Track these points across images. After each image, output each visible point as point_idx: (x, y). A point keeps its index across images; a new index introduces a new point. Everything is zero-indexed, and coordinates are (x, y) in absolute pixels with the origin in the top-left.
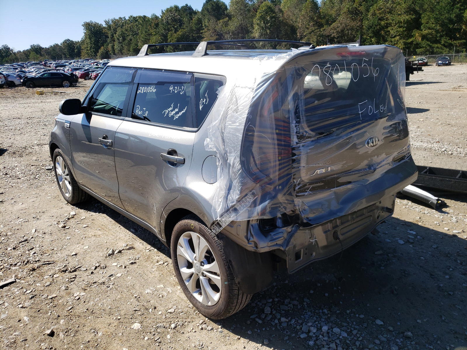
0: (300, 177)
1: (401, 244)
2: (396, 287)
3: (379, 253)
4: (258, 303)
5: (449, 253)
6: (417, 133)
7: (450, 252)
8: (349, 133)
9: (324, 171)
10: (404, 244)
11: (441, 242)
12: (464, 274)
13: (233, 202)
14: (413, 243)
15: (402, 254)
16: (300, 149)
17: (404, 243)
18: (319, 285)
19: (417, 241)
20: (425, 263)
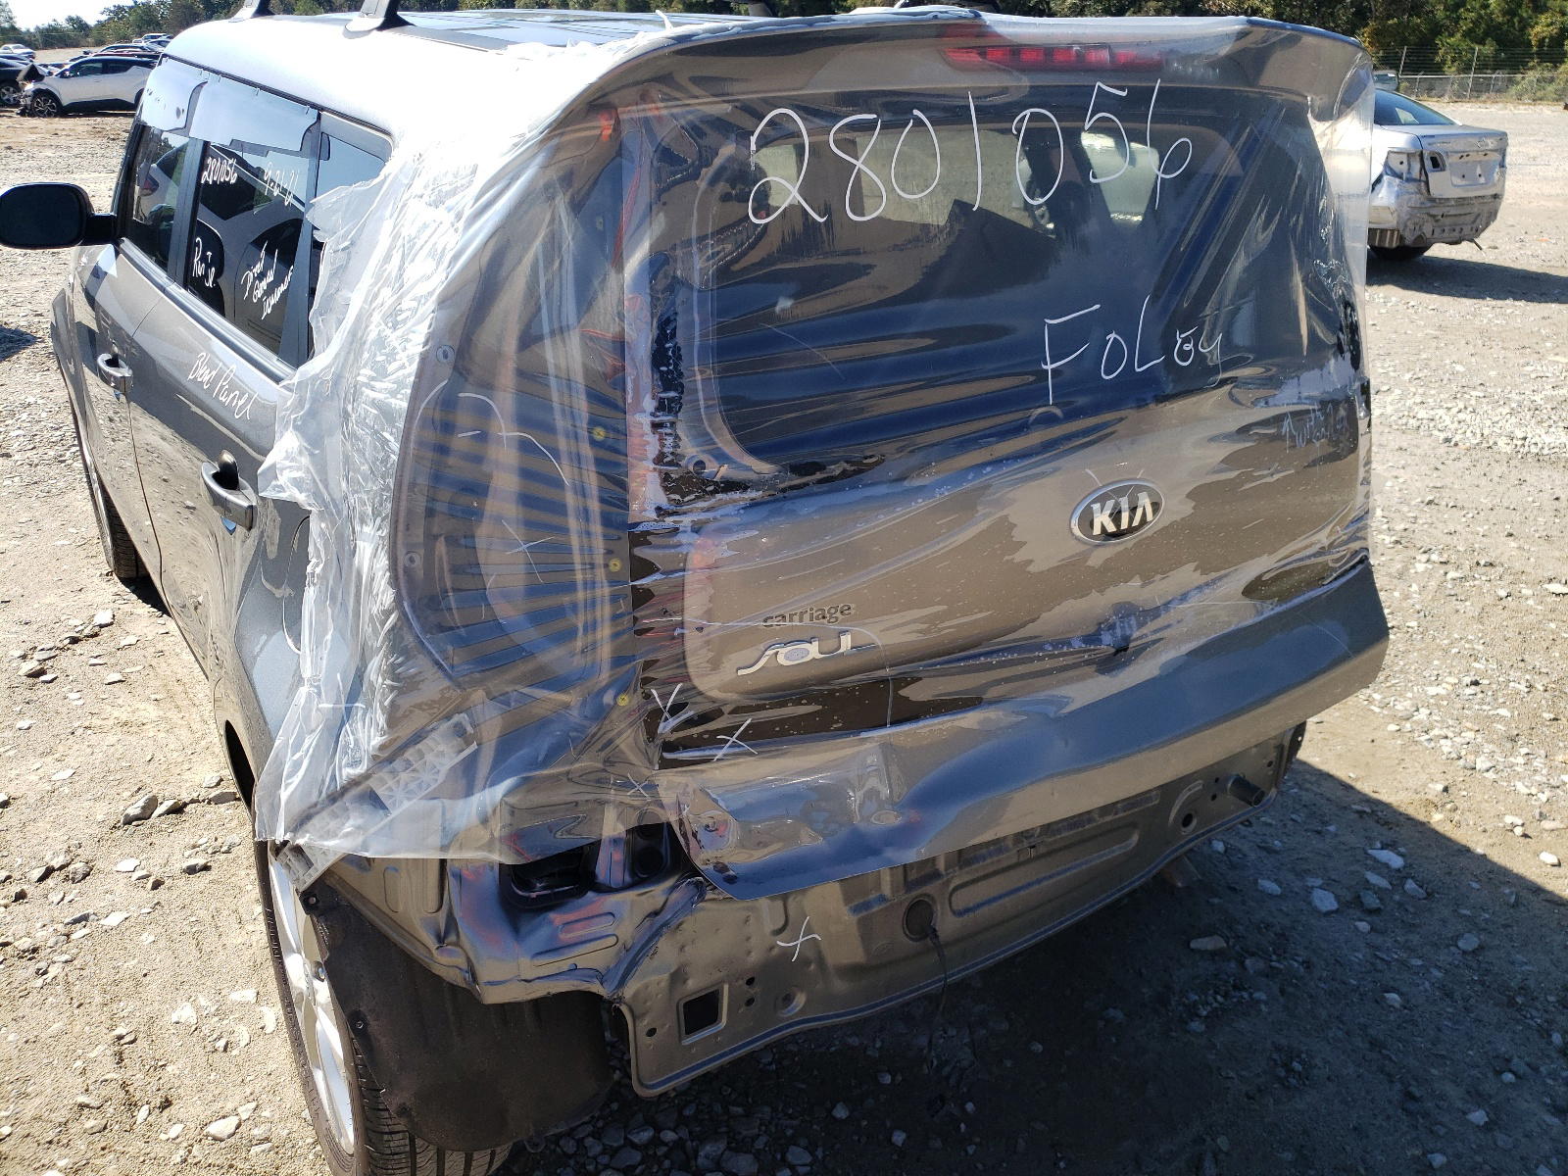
0: (687, 678)
1: (1319, 912)
2: (1222, 1142)
3: (1210, 947)
4: (589, 1141)
5: (1523, 989)
6: (1561, 392)
7: (1531, 983)
8: (973, 467)
9: (813, 650)
10: (1336, 911)
11: (1506, 926)
12: (1558, 1111)
13: (355, 763)
14: (1377, 911)
15: (1308, 965)
16: (680, 545)
17: (1335, 906)
18: (887, 1079)
19: (1400, 904)
20: (1399, 1027)
